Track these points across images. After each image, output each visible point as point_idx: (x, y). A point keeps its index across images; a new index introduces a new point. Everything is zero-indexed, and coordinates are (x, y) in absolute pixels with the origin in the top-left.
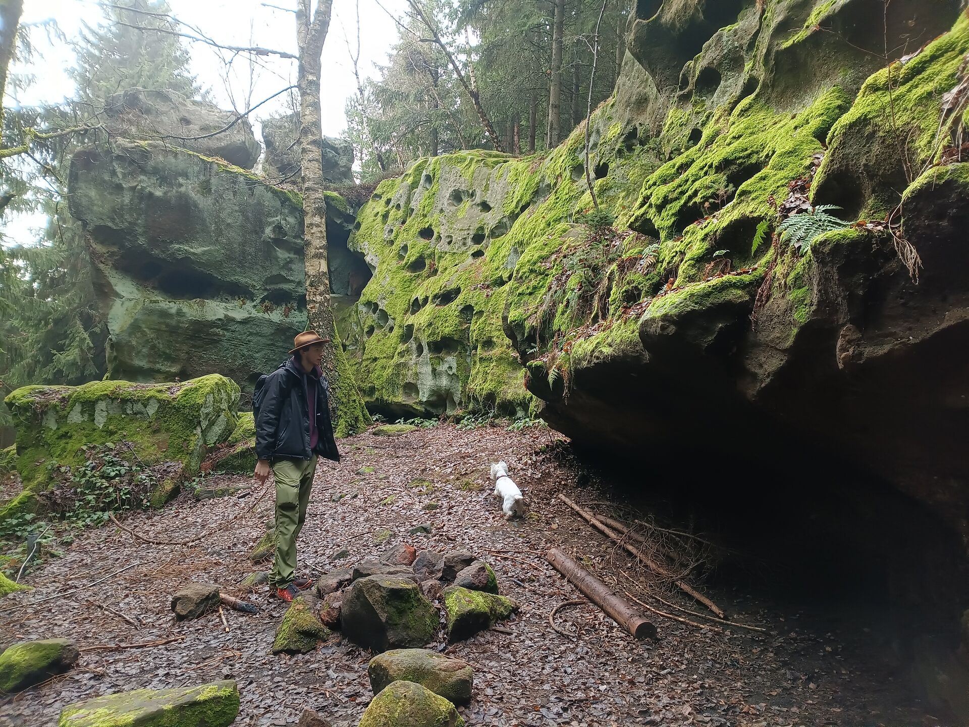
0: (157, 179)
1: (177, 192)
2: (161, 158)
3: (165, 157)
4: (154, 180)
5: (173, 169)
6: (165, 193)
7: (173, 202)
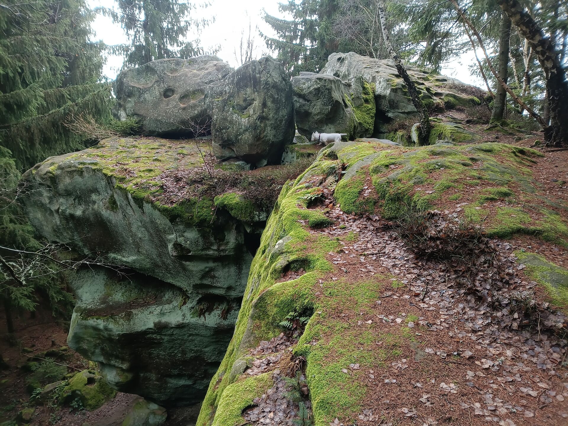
0: (74, 200)
1: (93, 209)
2: (67, 180)
3: (72, 178)
4: (71, 200)
5: (83, 187)
6: (84, 212)
7: (92, 219)
